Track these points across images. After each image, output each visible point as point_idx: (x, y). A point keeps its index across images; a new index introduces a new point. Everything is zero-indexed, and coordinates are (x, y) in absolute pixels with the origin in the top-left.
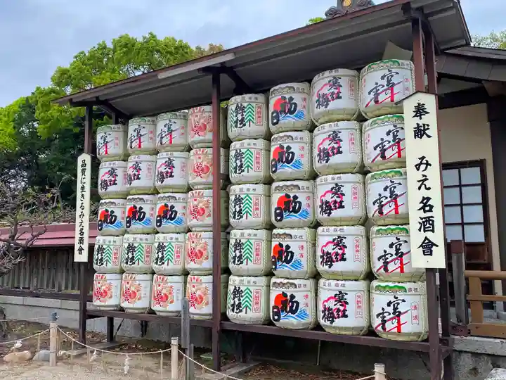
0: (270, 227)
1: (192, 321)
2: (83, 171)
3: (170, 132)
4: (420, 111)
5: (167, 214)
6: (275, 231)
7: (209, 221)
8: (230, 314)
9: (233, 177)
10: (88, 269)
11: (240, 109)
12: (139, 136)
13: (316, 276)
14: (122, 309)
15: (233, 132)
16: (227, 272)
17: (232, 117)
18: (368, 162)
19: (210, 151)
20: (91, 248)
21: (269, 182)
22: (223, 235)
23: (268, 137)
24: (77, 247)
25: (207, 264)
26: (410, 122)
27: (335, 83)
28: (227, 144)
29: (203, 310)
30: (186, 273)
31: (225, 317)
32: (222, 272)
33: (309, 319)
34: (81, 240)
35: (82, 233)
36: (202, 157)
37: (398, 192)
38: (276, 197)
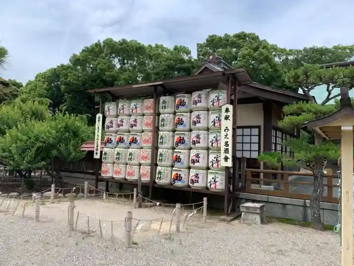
0: (174, 148)
1: (142, 183)
2: (99, 121)
3: (136, 108)
4: (227, 110)
5: (134, 141)
6: (175, 150)
7: (150, 145)
8: (157, 181)
9: (160, 128)
10: (100, 161)
11: (164, 102)
12: (123, 108)
13: (189, 168)
14: (113, 178)
15: (161, 111)
16: (157, 165)
17: (161, 105)
18: (209, 127)
19: (152, 117)
20: (101, 152)
21: (174, 131)
22: (155, 150)
23: (175, 113)
24: (95, 152)
25: (149, 161)
26: (224, 114)
27: (199, 96)
28: (159, 114)
29: (146, 179)
30: (140, 165)
31: (155, 182)
32: (154, 165)
33: (186, 183)
34: (97, 149)
35: (97, 146)
36: (149, 119)
37: (218, 139)
38: (176, 137)
